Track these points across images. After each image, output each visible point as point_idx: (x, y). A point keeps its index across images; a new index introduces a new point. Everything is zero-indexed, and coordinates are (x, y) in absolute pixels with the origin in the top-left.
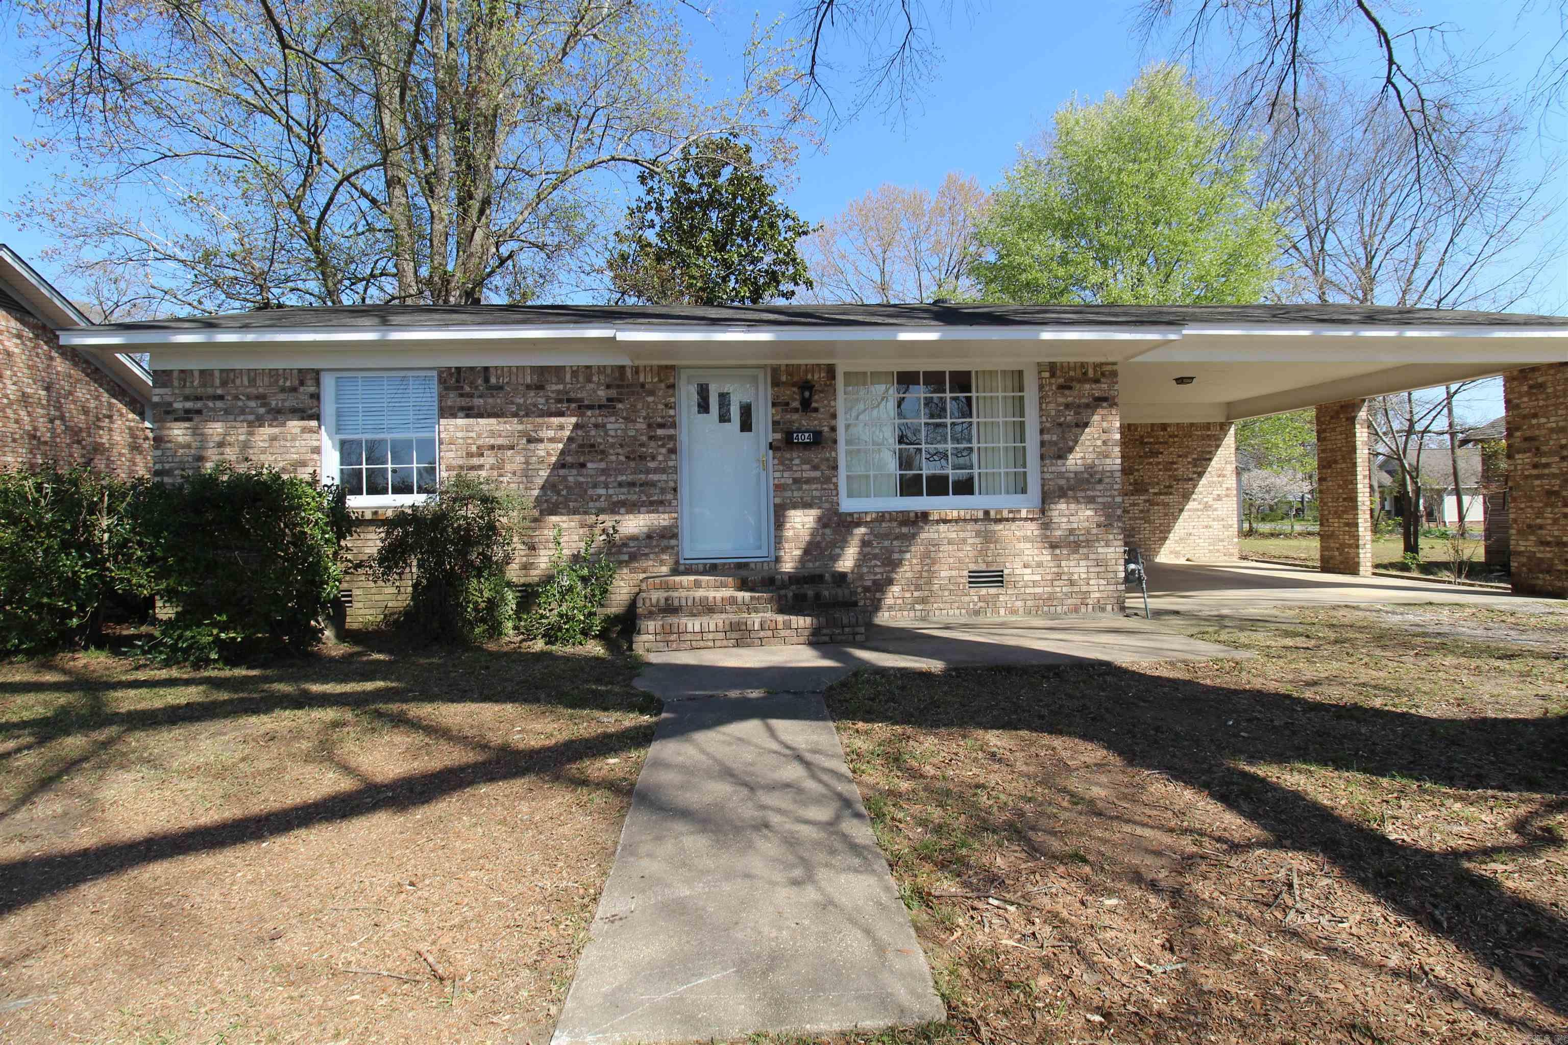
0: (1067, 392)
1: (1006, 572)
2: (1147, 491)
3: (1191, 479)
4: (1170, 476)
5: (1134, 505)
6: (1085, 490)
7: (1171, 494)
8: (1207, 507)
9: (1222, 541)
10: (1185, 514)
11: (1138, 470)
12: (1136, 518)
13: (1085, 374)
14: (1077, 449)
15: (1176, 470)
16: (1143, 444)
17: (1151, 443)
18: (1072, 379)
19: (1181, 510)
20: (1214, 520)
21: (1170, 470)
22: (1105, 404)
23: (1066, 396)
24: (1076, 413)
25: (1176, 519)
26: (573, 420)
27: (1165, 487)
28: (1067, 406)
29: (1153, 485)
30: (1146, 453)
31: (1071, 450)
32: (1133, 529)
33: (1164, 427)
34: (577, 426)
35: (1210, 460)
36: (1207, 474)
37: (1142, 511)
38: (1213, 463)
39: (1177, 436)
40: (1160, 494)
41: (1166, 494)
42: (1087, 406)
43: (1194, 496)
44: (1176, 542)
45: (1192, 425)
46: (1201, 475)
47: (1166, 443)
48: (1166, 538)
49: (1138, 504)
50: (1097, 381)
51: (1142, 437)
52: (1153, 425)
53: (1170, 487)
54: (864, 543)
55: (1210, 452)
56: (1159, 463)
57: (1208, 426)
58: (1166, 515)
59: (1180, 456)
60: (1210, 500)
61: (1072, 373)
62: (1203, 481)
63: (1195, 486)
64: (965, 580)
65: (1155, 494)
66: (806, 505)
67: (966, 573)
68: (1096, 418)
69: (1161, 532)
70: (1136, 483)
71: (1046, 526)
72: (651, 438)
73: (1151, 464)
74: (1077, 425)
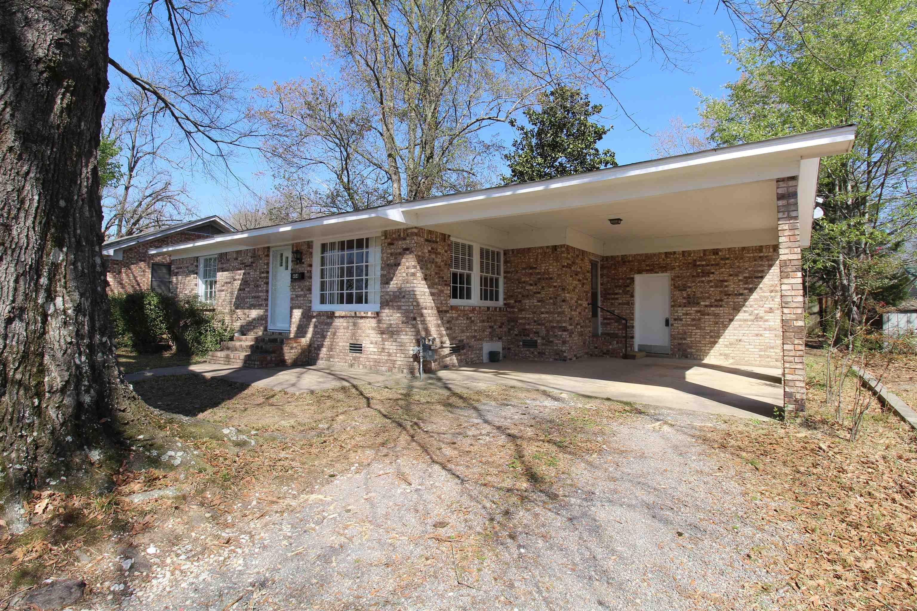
0: (392, 246)
1: (363, 345)
2: (698, 303)
3: (742, 294)
4: (721, 292)
5: (687, 314)
6: (397, 302)
7: (721, 306)
8: (758, 318)
9: (772, 348)
10: (734, 324)
11: (690, 287)
12: (689, 325)
13: (399, 235)
14: (394, 278)
15: (726, 286)
16: (695, 266)
17: (703, 265)
18: (393, 239)
19: (731, 320)
20: (765, 329)
21: (721, 286)
22: (408, 252)
23: (391, 249)
24: (396, 258)
25: (726, 327)
26: (243, 271)
27: (716, 300)
28: (391, 254)
29: (704, 299)
30: (698, 274)
31: (392, 279)
32: (685, 333)
33: (715, 252)
34: (244, 274)
35: (762, 277)
36: (758, 290)
37: (693, 320)
38: (766, 280)
39: (728, 259)
40: (712, 306)
41: (716, 306)
42: (400, 254)
43: (744, 309)
44: (726, 346)
45: (744, 249)
46: (752, 291)
47: (717, 265)
48: (715, 343)
49: (690, 314)
50: (404, 239)
51: (695, 261)
52: (705, 251)
53: (721, 300)
54: (315, 327)
55: (762, 271)
56: (711, 281)
57: (760, 249)
58: (717, 323)
59: (731, 275)
60: (761, 312)
61: (394, 236)
62: (755, 296)
63: (746, 300)
64: (348, 348)
65: (706, 306)
66: (299, 308)
67: (348, 344)
68: (403, 260)
69: (711, 337)
70: (689, 297)
71: (379, 322)
72: (260, 278)
73: (703, 282)
74: (395, 265)
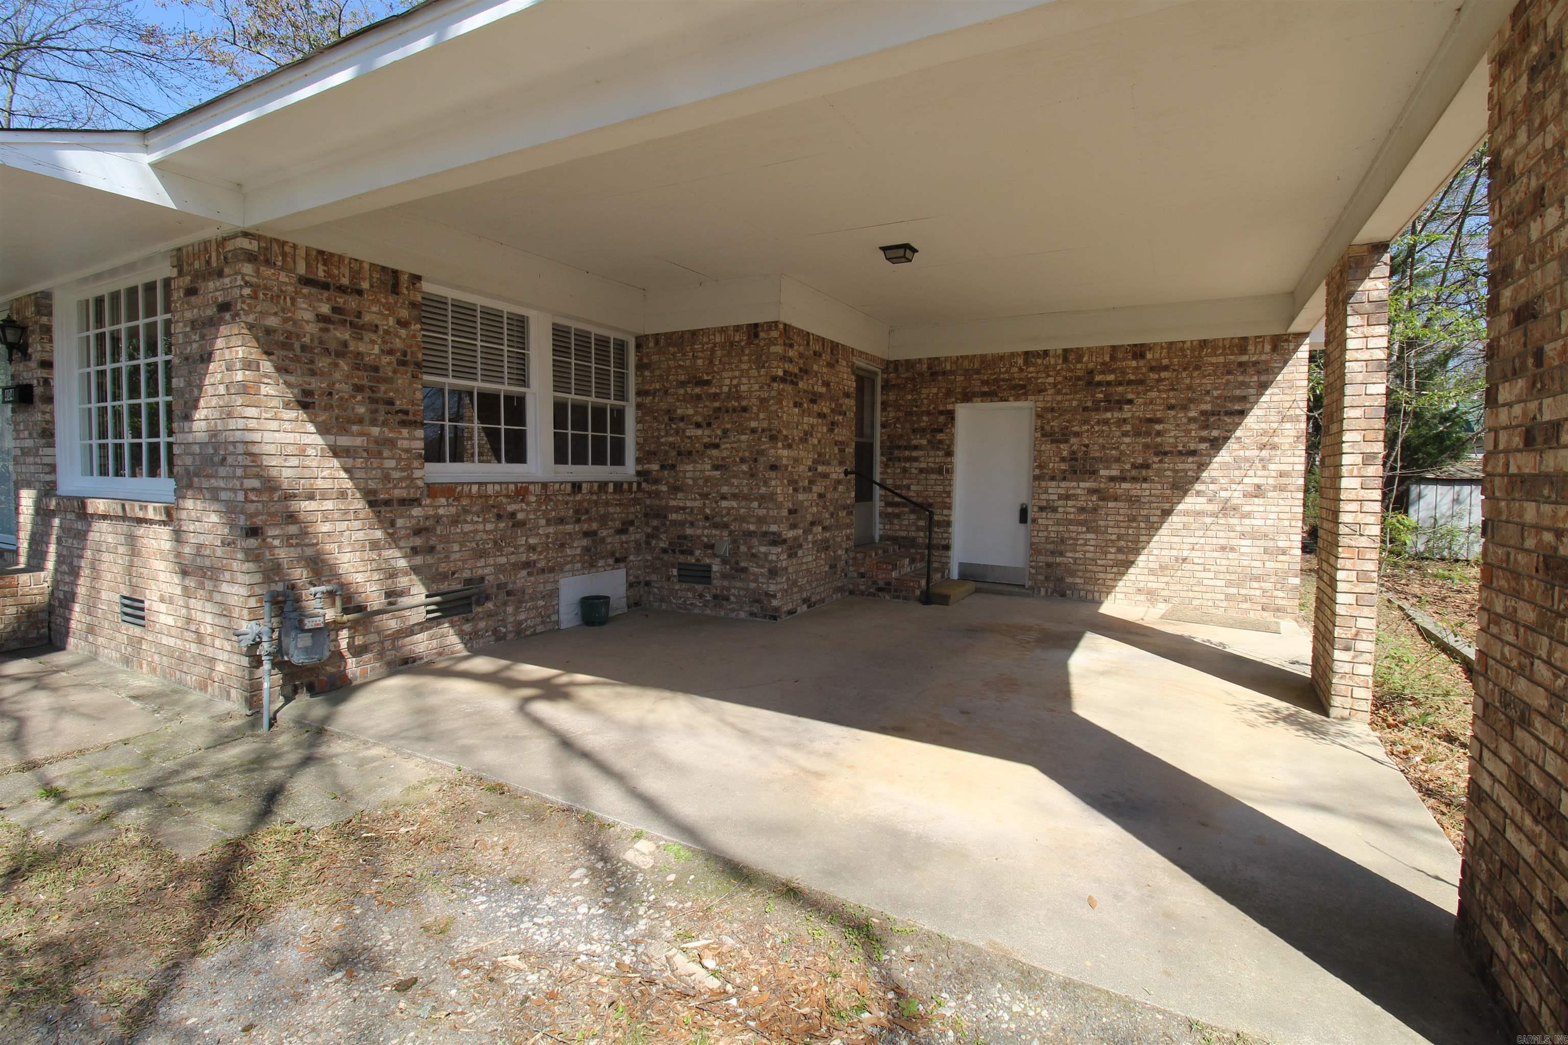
2: (1094, 472)
3: (1193, 453)
4: (1146, 446)
5: (1067, 497)
7: (1145, 480)
8: (1227, 509)
9: (1257, 579)
10: (1174, 520)
11: (1077, 434)
12: (1071, 522)
15: (1159, 433)
16: (1091, 384)
17: (1109, 383)
19: (1167, 513)
20: (1243, 535)
21: (1148, 434)
25: (1153, 528)
27: (1134, 466)
29: (1107, 462)
30: (1096, 402)
32: (1063, 541)
33: (1138, 351)
35: (1243, 413)
36: (1232, 444)
37: (1082, 510)
38: (1250, 421)
39: (1166, 368)
40: (1124, 479)
41: (1134, 479)
43: (1198, 487)
44: (1152, 572)
45: (1204, 343)
46: (1217, 444)
47: (1141, 382)
48: (1130, 564)
49: (1075, 497)
51: (1091, 372)
52: (1114, 348)
53: (1146, 466)
55: (1244, 399)
56: (1125, 420)
57: (1242, 344)
58: (1133, 519)
59: (1171, 407)
60: (1237, 497)
62: (1224, 456)
63: (1202, 466)
65: (1112, 479)
69: (1120, 550)
70: (1073, 456)
73: (1106, 422)
